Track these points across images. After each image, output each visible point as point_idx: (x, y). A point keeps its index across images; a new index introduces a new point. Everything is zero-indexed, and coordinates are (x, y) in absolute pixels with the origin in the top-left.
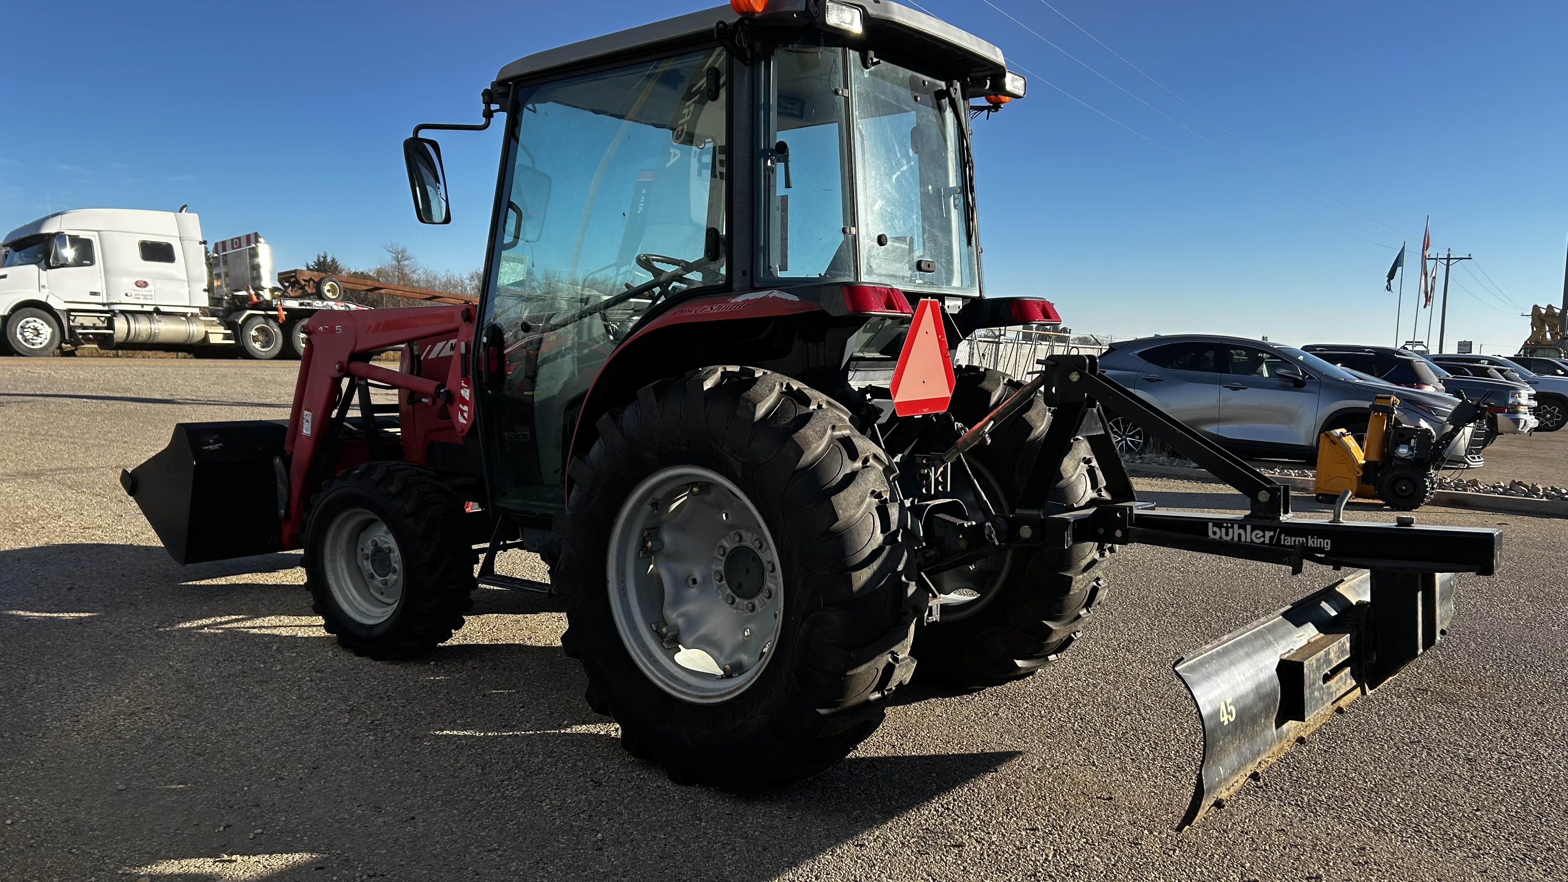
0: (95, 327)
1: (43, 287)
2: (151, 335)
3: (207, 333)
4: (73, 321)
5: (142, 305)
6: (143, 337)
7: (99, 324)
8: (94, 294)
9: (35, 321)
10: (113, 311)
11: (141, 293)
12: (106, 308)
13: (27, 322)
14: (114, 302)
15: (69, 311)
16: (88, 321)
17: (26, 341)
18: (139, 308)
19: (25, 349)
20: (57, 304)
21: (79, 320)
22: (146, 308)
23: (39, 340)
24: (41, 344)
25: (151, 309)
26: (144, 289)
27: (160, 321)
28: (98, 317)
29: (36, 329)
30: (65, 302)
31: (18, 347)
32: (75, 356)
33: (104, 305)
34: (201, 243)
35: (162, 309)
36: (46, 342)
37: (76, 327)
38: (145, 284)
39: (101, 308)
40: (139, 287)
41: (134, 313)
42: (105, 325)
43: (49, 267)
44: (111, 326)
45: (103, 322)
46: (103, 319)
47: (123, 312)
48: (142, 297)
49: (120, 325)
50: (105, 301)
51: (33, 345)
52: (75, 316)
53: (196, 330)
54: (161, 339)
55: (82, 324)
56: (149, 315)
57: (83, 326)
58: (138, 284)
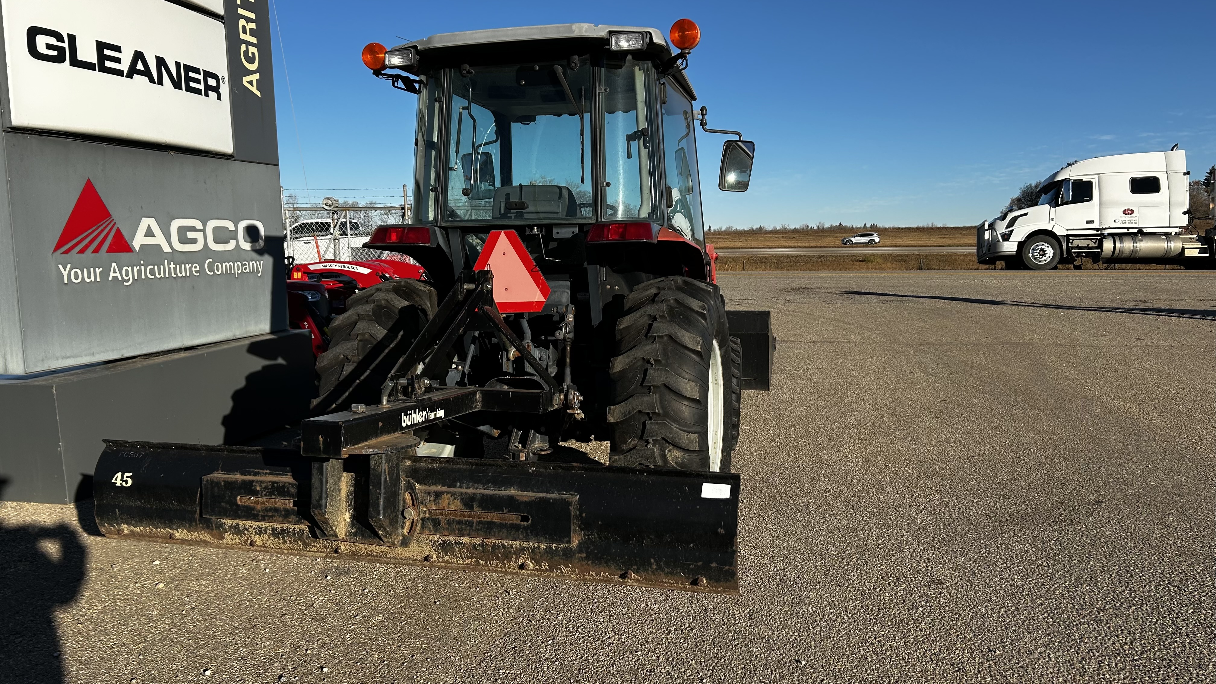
0: (1088, 247)
1: (1052, 220)
2: (1134, 251)
3: (1183, 249)
4: (1072, 244)
5: (1128, 228)
6: (1127, 253)
7: (1092, 244)
8: (1088, 222)
9: (1043, 245)
10: (1103, 234)
11: (1127, 219)
12: (1099, 232)
13: (1037, 246)
14: (1104, 227)
15: (1068, 236)
16: (1083, 243)
17: (1035, 259)
18: (1125, 231)
19: (1033, 265)
20: (1060, 231)
21: (1076, 243)
22: (1131, 231)
23: (1044, 258)
24: (1046, 261)
25: (1135, 231)
27: (1142, 241)
28: (1091, 240)
29: (1042, 250)
30: (1067, 230)
31: (1029, 264)
32: (1081, 269)
33: (1097, 230)
34: (1185, 174)
35: (1144, 230)
36: (1050, 259)
37: (1073, 248)
38: (1132, 212)
39: (1095, 232)
41: (1120, 235)
42: (1096, 245)
43: (1057, 205)
44: (1100, 246)
45: (1095, 243)
46: (1094, 241)
47: (1113, 235)
48: (1127, 222)
49: (1108, 245)
50: (1098, 227)
51: (1040, 262)
52: (1073, 240)
53: (1175, 245)
54: (1141, 254)
55: (1078, 245)
56: (1133, 236)
57: (1078, 247)
58: (1125, 212)
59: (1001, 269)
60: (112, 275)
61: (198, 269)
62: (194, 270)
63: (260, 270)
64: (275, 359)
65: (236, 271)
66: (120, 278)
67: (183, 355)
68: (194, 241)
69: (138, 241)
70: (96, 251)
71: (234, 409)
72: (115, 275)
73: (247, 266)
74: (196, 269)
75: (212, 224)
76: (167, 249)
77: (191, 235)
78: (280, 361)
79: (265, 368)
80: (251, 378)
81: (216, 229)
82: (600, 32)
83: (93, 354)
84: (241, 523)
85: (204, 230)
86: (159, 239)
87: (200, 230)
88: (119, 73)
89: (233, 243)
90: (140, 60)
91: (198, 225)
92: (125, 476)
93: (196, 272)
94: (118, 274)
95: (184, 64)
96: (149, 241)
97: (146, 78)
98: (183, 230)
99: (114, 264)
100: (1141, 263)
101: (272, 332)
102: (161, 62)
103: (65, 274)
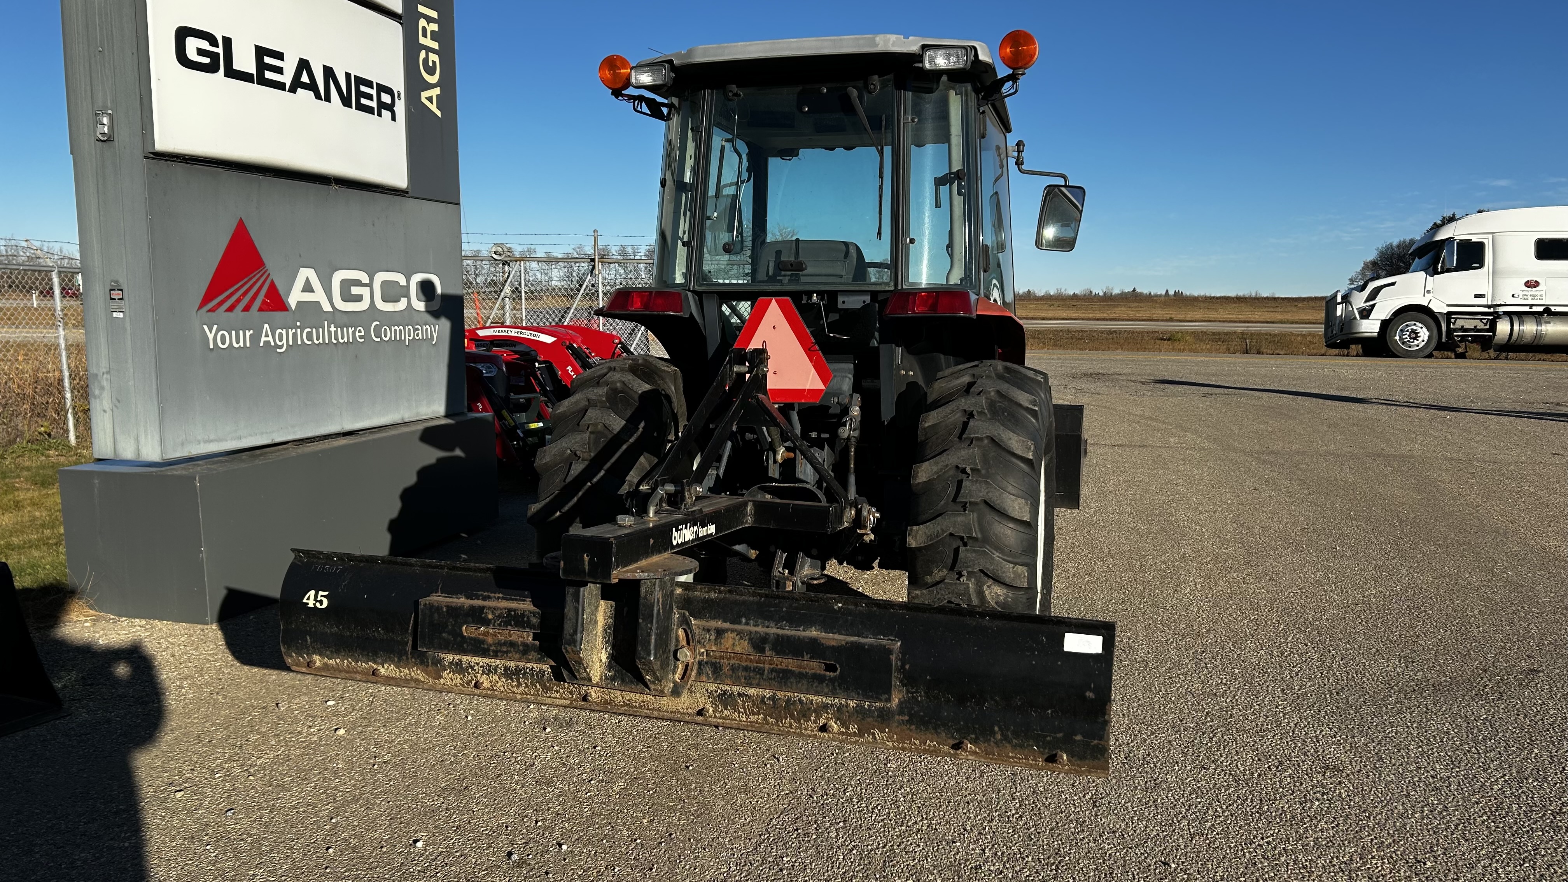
0: (1476, 329)
1: (1429, 292)
2: (1538, 336)
4: (1454, 324)
5: (1531, 306)
6: (1528, 339)
7: (1481, 326)
8: (1476, 296)
9: (1415, 324)
10: (1497, 313)
11: (1529, 294)
12: (1492, 310)
13: (1407, 326)
14: (1499, 303)
15: (1449, 314)
16: (1469, 324)
17: (1403, 343)
18: (1527, 309)
19: (1401, 351)
20: (1439, 307)
21: (1460, 323)
22: (1535, 309)
23: (1416, 342)
24: (1418, 346)
25: (1541, 309)
26: (1534, 289)
27: (1549, 323)
28: (1481, 319)
29: (1413, 331)
30: (1448, 305)
31: (1396, 350)
32: (1465, 358)
33: (1489, 307)
35: (1553, 309)
36: (1423, 344)
37: (1455, 330)
38: (1537, 284)
39: (1486, 310)
40: (1529, 287)
41: (1520, 315)
42: (1487, 327)
43: (1435, 272)
44: (1493, 328)
45: (1486, 324)
46: (1484, 321)
47: (1509, 314)
48: (1530, 298)
49: (1503, 327)
50: (1490, 303)
51: (1410, 347)
52: (1456, 319)
54: (1547, 341)
55: (1463, 326)
56: (1537, 316)
57: (1463, 329)
58: (1528, 284)
59: (1357, 355)
60: (264, 339)
61: (363, 334)
62: (358, 334)
63: (435, 336)
64: (452, 449)
65: (407, 337)
66: (273, 344)
67: (342, 441)
68: (359, 298)
69: (295, 297)
70: (247, 309)
71: (402, 512)
72: (267, 339)
73: (420, 332)
74: (360, 334)
75: (381, 277)
76: (327, 308)
77: (355, 290)
78: (458, 452)
79: (439, 460)
80: (424, 473)
81: (384, 284)
82: (911, 45)
83: (240, 438)
84: (465, 658)
85: (370, 285)
86: (319, 295)
87: (365, 285)
88: (280, 86)
89: (404, 301)
90: (305, 71)
91: (364, 278)
92: (319, 596)
93: (360, 337)
94: (270, 339)
95: (355, 76)
96: (308, 297)
97: (312, 93)
98: (346, 285)
99: (266, 326)
100: (1547, 352)
101: (447, 416)
102: (329, 72)
103: (211, 336)
